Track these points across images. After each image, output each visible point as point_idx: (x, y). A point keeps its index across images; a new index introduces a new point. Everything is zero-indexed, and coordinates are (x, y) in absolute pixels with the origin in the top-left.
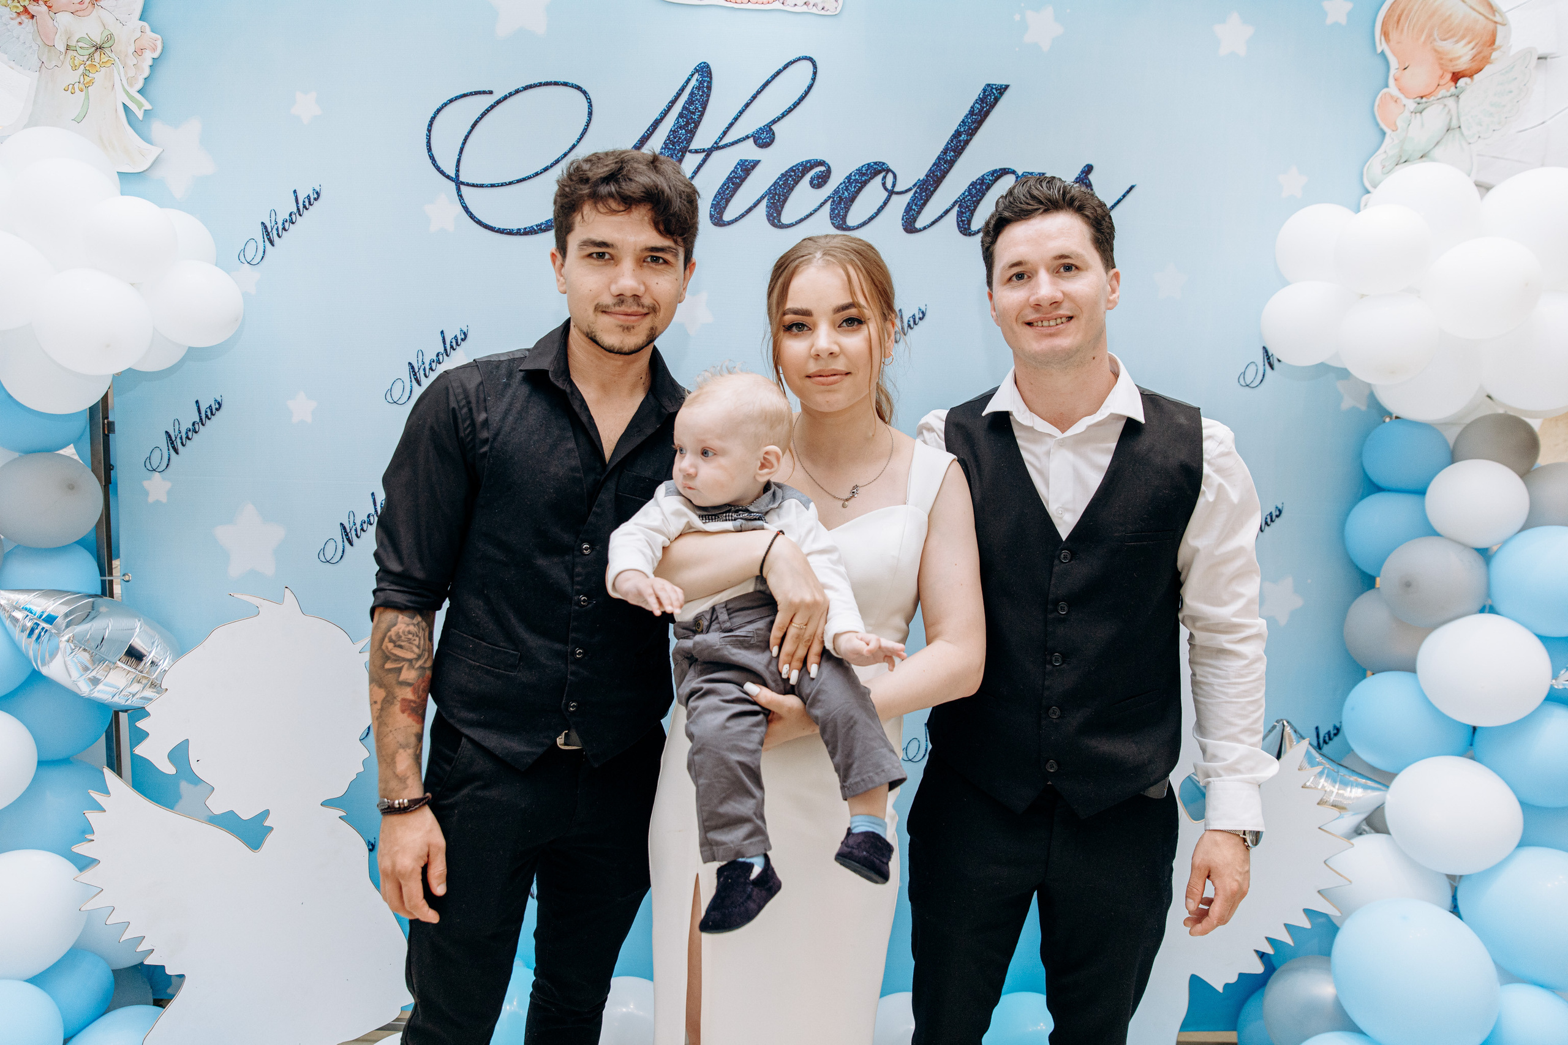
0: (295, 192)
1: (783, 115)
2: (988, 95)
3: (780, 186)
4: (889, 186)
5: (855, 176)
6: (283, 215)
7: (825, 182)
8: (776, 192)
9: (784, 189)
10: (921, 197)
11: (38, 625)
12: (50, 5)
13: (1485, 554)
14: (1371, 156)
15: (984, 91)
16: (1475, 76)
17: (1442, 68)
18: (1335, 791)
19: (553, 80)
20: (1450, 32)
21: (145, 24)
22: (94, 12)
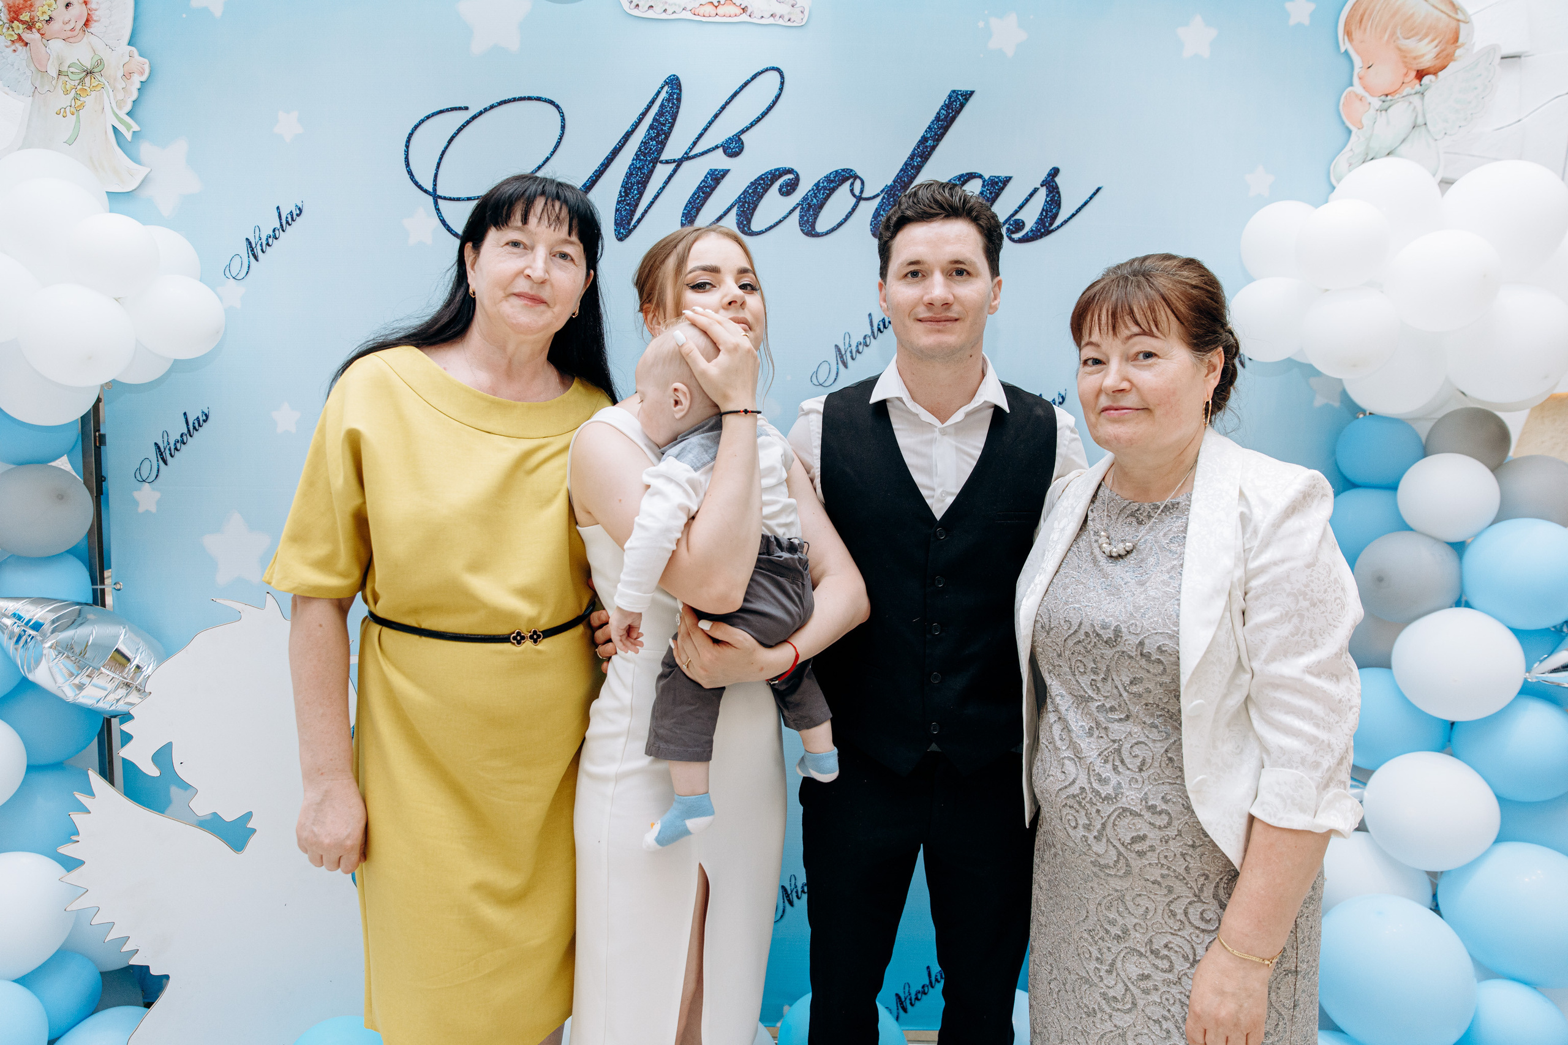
0: (277, 207)
1: (752, 125)
2: (953, 101)
3: (750, 194)
4: (857, 192)
5: (823, 183)
6: (267, 231)
7: (794, 190)
8: (746, 202)
9: (753, 197)
10: (889, 202)
11: (25, 631)
12: (43, 32)
13: (1459, 548)
14: (1338, 153)
15: (950, 97)
16: (1440, 74)
17: (1406, 67)
19: (527, 95)
20: (1412, 31)
21: (133, 48)
22: (85, 39)
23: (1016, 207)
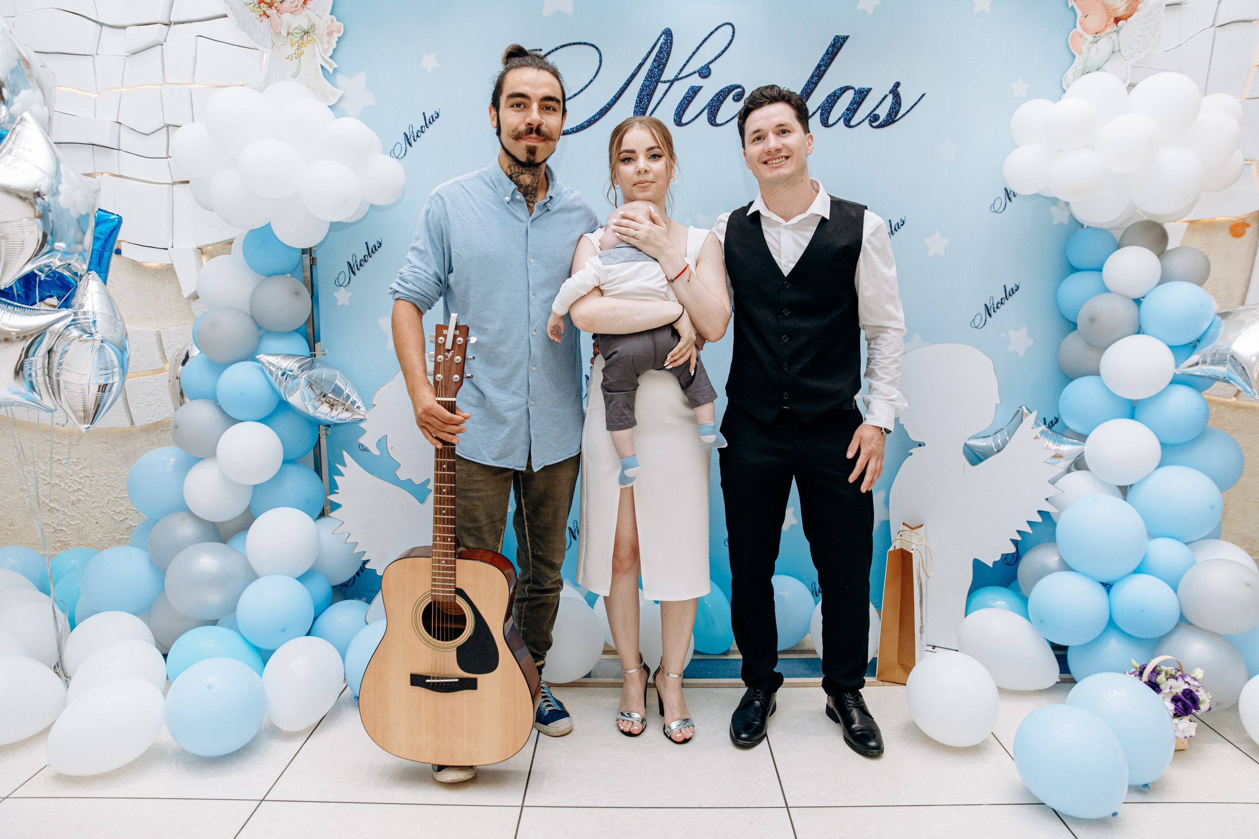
0: (424, 113)
1: (716, 59)
2: (836, 42)
3: (715, 101)
6: (417, 128)
8: (713, 105)
9: (717, 103)
12: (278, 9)
13: (1138, 301)
14: (1067, 70)
15: (834, 40)
16: (1129, 19)
17: (1108, 15)
18: (1053, 447)
19: (578, 42)
21: (333, 17)
22: (304, 12)
23: (874, 107)
